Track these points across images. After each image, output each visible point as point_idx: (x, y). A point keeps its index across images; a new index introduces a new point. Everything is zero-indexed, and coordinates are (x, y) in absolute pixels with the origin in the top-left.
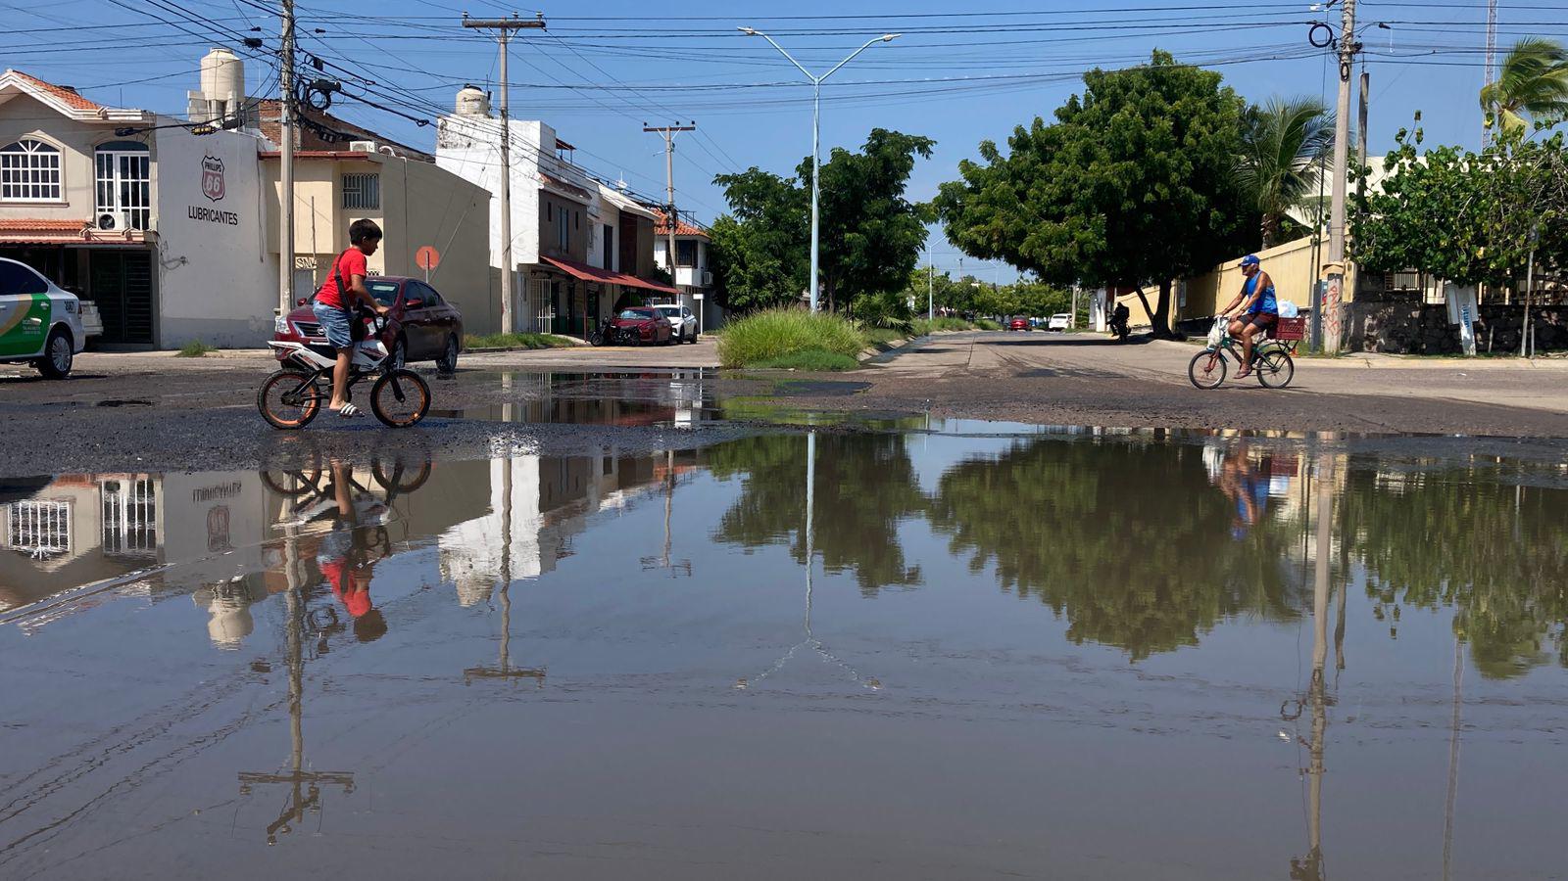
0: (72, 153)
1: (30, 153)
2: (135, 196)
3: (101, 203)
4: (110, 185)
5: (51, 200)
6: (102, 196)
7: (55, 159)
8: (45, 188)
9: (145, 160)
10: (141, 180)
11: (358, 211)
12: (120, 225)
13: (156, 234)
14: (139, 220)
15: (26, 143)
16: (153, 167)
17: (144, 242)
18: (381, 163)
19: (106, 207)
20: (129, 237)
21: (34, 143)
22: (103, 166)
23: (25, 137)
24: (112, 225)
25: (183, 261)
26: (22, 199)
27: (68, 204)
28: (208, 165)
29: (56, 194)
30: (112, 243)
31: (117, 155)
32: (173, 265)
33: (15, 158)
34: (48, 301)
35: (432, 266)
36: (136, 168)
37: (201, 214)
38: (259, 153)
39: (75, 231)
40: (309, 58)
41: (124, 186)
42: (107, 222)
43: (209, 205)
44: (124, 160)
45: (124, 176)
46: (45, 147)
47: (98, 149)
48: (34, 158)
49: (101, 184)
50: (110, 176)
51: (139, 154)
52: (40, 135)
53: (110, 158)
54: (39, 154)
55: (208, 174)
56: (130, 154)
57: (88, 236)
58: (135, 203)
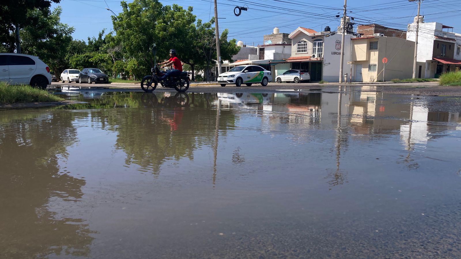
0: (309, 42)
1: (302, 43)
2: (320, 50)
3: (314, 52)
4: (316, 48)
5: (305, 52)
6: (314, 51)
7: (306, 44)
8: (304, 50)
9: (322, 43)
10: (321, 47)
11: (373, 50)
12: (316, 57)
13: (323, 58)
14: (320, 56)
15: (302, 41)
16: (323, 44)
17: (320, 60)
18: (378, 39)
19: (315, 53)
20: (317, 59)
21: (303, 41)
22: (314, 45)
23: (301, 40)
24: (315, 57)
25: (329, 64)
26: (300, 53)
27: (308, 53)
28: (337, 43)
29: (306, 51)
30: (314, 61)
31: (317, 42)
32: (327, 65)
33: (300, 44)
34: (263, 73)
35: (386, 62)
36: (320, 45)
37: (335, 53)
38: (351, 39)
39: (308, 58)
40: (350, 18)
41: (318, 48)
42: (314, 56)
43: (337, 51)
44: (318, 43)
45: (318, 46)
46: (305, 42)
47: (314, 41)
48: (303, 44)
49: (314, 48)
50: (316, 47)
51: (321, 42)
52: (304, 40)
53: (316, 43)
54: (304, 43)
55: (337, 44)
56: (319, 42)
57: (310, 59)
58: (320, 52)
